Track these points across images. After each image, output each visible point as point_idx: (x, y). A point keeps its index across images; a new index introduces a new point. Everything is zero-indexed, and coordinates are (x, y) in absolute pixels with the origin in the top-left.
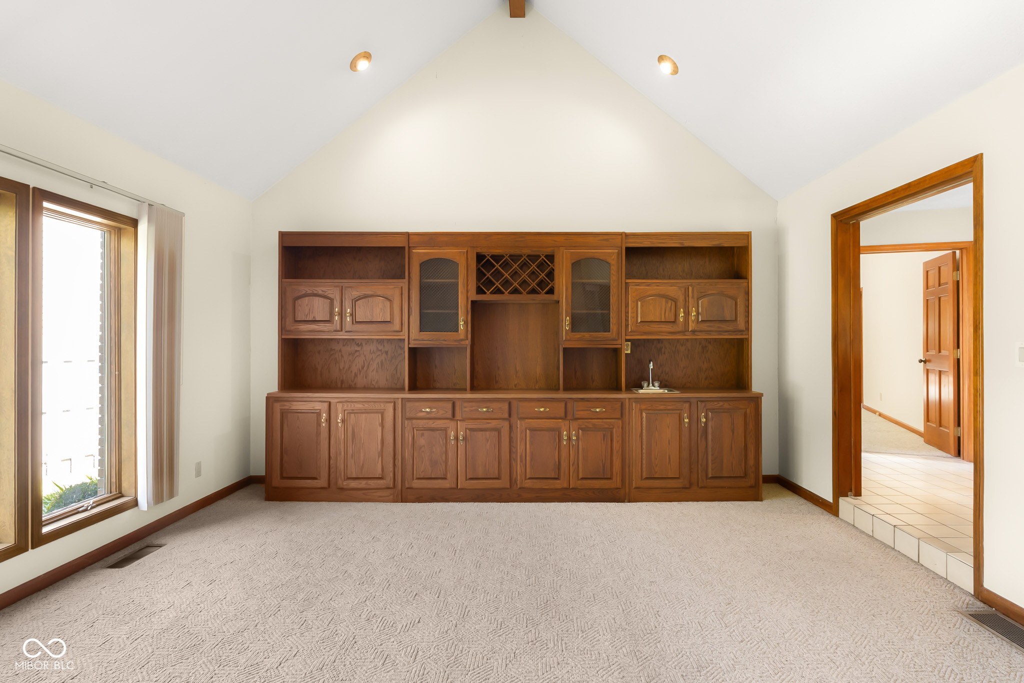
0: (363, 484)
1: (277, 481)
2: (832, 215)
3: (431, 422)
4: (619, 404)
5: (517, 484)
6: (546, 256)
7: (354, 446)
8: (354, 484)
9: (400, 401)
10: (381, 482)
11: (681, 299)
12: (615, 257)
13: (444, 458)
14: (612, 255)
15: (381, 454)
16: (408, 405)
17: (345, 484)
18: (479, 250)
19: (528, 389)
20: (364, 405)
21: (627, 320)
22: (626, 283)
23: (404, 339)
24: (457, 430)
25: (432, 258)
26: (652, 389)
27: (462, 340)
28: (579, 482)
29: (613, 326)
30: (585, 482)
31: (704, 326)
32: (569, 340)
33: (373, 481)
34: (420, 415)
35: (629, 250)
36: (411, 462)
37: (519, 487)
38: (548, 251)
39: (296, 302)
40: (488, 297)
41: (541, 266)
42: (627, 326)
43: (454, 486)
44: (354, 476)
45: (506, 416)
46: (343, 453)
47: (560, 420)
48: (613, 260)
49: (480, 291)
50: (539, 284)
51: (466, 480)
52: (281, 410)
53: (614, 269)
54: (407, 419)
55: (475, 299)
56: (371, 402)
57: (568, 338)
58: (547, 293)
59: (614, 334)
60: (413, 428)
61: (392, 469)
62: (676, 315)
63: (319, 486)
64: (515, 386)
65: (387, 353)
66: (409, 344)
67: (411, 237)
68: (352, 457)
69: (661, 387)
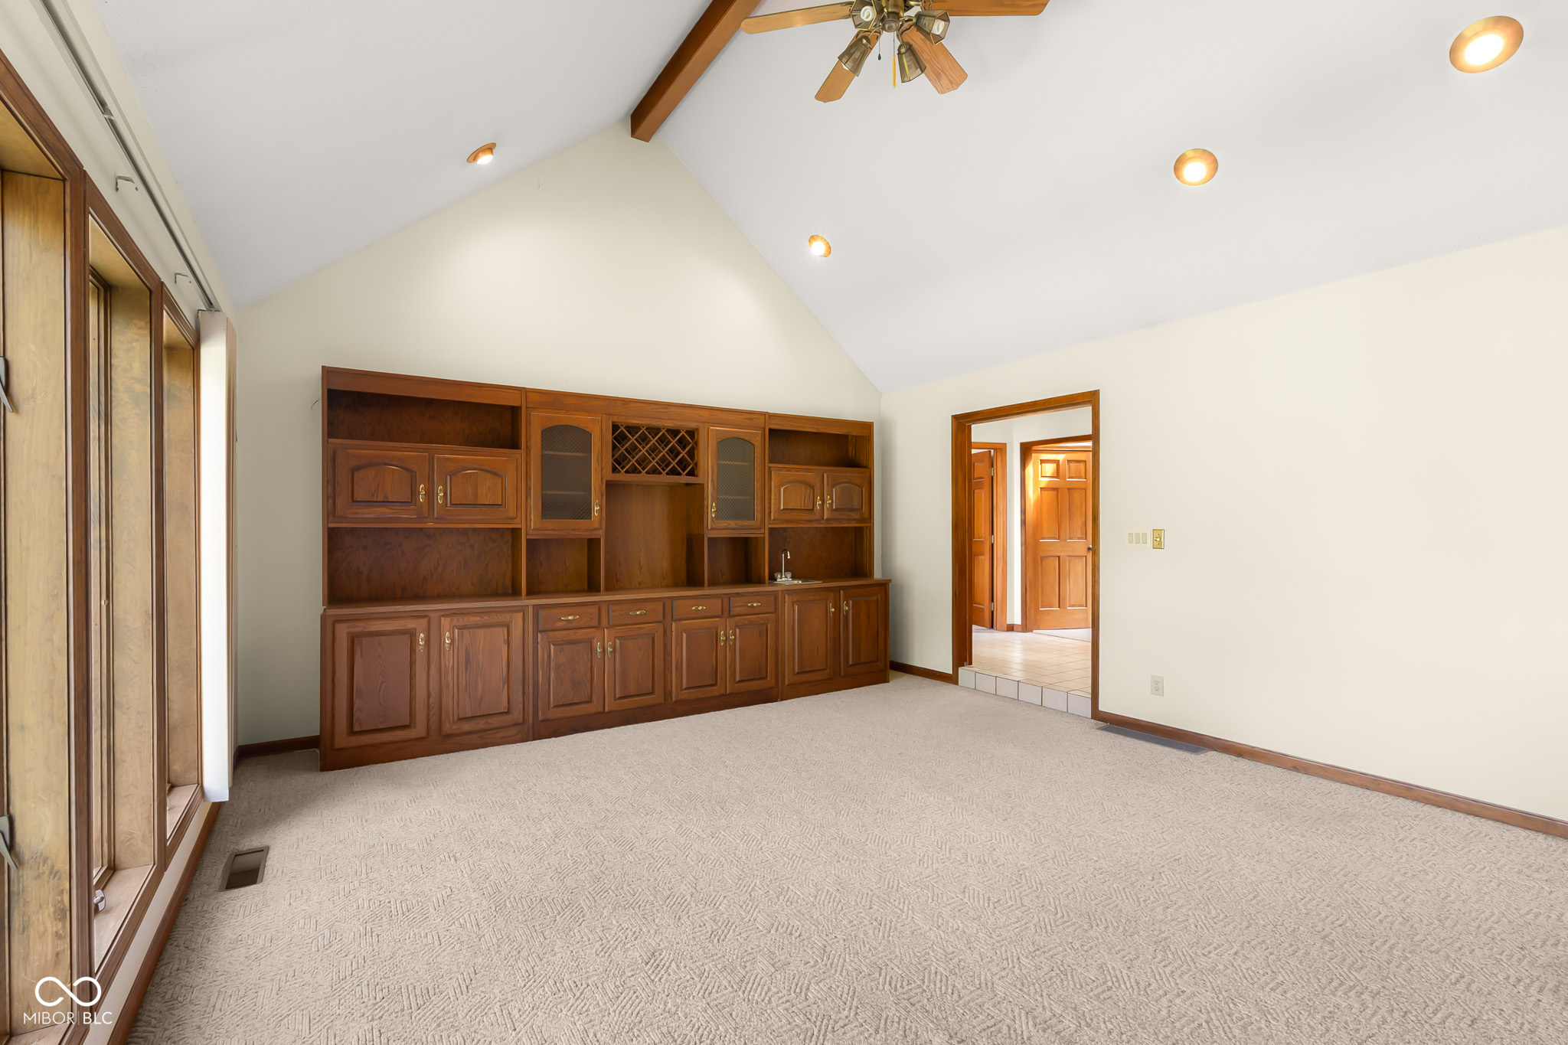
0: (481, 724)
1: (342, 740)
2: (952, 416)
3: (571, 632)
4: (772, 599)
5: (671, 698)
6: (687, 432)
7: (468, 674)
8: (467, 727)
9: (530, 608)
10: (507, 718)
11: (818, 485)
12: (759, 438)
13: (589, 677)
14: (757, 439)
15: (508, 680)
16: (542, 613)
17: (454, 727)
18: (615, 419)
19: (654, 587)
20: (482, 618)
21: (770, 507)
22: (770, 467)
23: (521, 529)
24: (605, 642)
25: (559, 424)
26: (785, 580)
27: (595, 529)
28: (736, 685)
29: (758, 515)
30: (742, 684)
31: (837, 515)
32: (715, 529)
33: (495, 719)
34: (559, 624)
35: (773, 433)
36: (547, 686)
37: (674, 700)
38: (692, 425)
39: (356, 474)
40: (622, 477)
41: (682, 442)
42: (770, 513)
43: (600, 709)
44: (469, 714)
45: (660, 618)
46: (451, 686)
47: (717, 619)
48: (757, 441)
49: (614, 470)
50: (680, 463)
51: (615, 700)
52: (348, 633)
53: (758, 451)
54: (541, 631)
55: (610, 479)
56: (493, 612)
57: (714, 526)
58: (688, 474)
59: (759, 522)
60: (549, 643)
61: (521, 699)
62: (814, 503)
63: (414, 737)
64: (640, 584)
65: (472, 547)
66: (527, 534)
67: (529, 394)
68: (466, 689)
69: (793, 578)
